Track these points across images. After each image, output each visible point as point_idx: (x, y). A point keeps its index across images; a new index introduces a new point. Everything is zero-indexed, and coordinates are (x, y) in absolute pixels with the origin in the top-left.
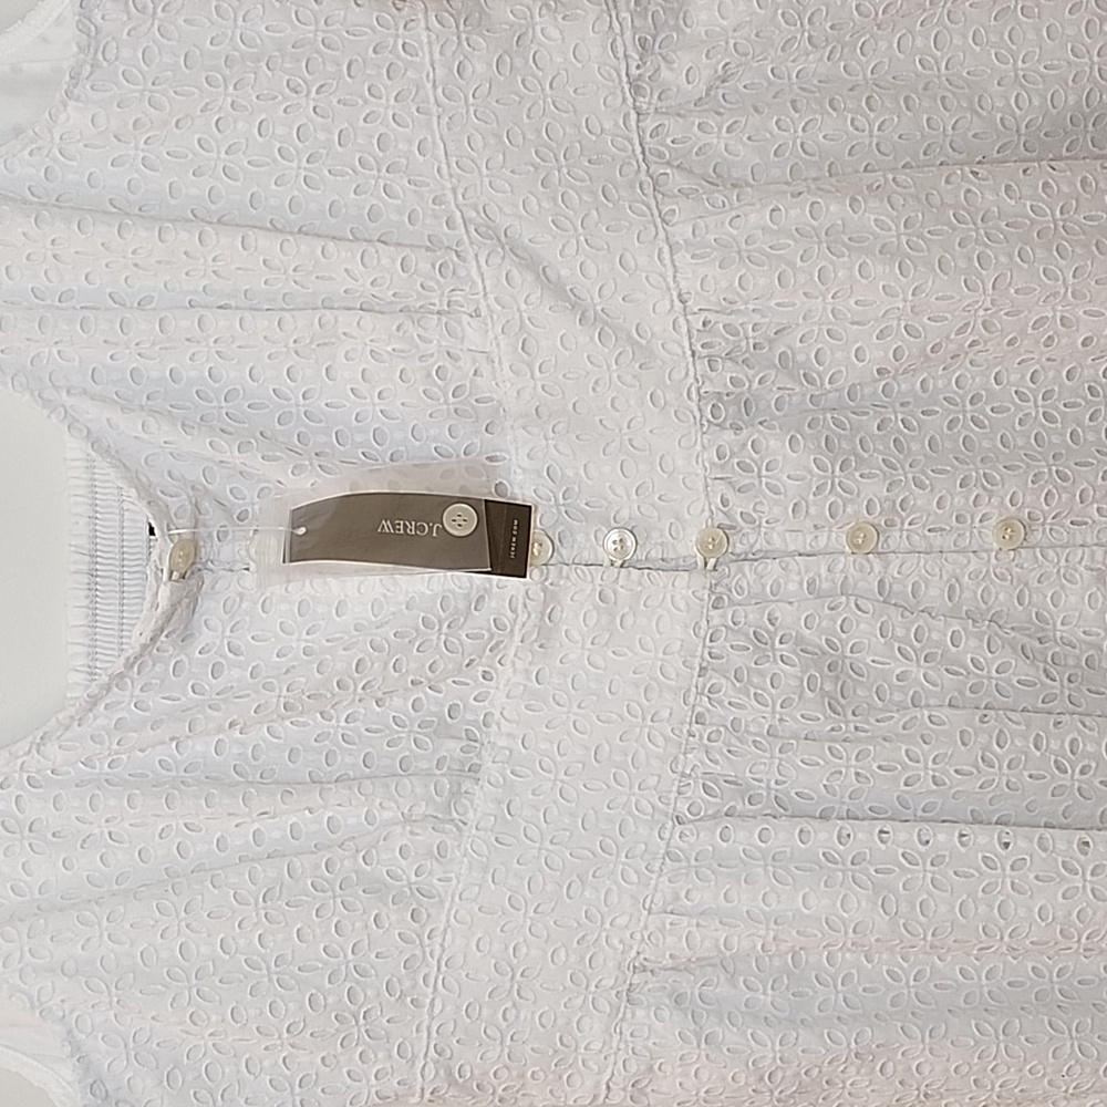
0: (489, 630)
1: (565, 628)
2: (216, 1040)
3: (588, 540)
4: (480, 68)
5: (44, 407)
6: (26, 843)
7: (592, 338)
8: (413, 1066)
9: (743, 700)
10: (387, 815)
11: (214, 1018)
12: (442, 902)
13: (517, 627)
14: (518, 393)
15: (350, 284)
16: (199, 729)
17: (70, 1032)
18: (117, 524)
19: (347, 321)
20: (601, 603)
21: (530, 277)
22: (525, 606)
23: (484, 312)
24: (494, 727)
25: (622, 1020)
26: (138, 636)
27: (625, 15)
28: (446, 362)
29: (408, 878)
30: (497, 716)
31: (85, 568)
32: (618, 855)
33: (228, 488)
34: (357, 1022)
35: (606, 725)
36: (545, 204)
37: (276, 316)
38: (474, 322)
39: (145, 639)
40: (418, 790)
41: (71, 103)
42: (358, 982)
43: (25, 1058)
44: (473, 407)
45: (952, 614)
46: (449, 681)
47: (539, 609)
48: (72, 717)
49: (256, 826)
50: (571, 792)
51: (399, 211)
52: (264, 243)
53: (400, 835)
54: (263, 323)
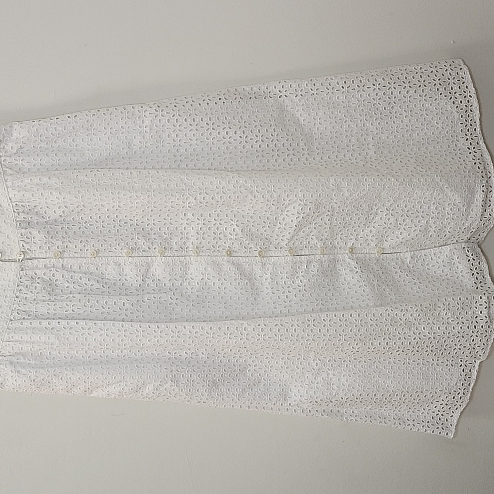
45: (80, 272)
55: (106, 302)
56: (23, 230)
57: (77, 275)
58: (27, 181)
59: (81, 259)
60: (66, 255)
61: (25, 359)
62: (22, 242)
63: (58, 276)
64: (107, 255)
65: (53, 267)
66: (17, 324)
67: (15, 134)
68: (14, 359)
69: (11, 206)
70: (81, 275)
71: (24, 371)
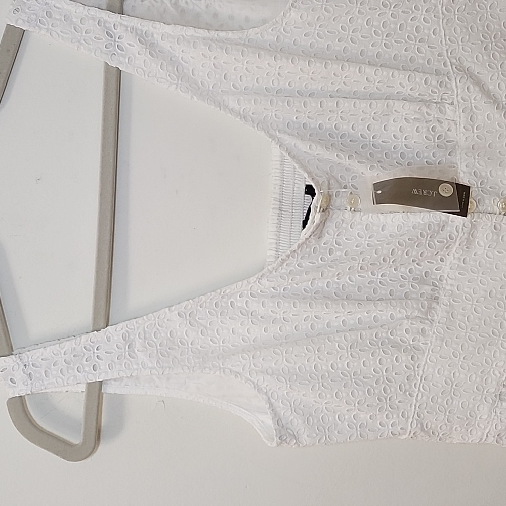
0: (447, 240)
1: (478, 240)
2: (328, 406)
3: (490, 203)
5: (270, 137)
6: (250, 320)
7: (501, 116)
8: (407, 421)
10: (399, 316)
11: (328, 396)
12: (424, 353)
13: (458, 239)
14: (466, 138)
15: (400, 89)
16: (325, 275)
17: (269, 398)
18: (292, 189)
19: (398, 105)
20: (495, 230)
21: (477, 89)
22: (463, 229)
23: (456, 103)
24: (445, 281)
25: (497, 407)
26: (304, 234)
28: (437, 124)
29: (409, 343)
30: (446, 276)
31: (278, 207)
32: (500, 337)
33: (339, 175)
34: (386, 401)
35: (495, 282)
36: (485, 58)
37: (369, 102)
38: (451, 107)
39: (307, 236)
40: (415, 306)
41: (292, 8)
42: (387, 385)
43: (244, 410)
44: (445, 144)
46: (426, 261)
47: (468, 232)
48: (273, 268)
49: (344, 318)
50: (479, 309)
51: (423, 59)
52: (368, 70)
53: (406, 324)
54: (363, 105)
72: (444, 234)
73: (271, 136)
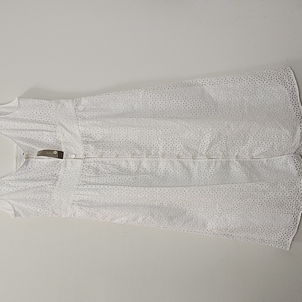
1: (68, 165)
3: (70, 156)
4: (59, 107)
7: (70, 134)
8: (49, 211)
9: (86, 173)
12: (53, 193)
13: (62, 165)
14: (63, 140)
15: (45, 129)
17: (13, 206)
18: (20, 153)
19: (44, 132)
20: (71, 163)
21: (64, 128)
22: (63, 162)
26: (22, 164)
27: (74, 102)
28: (55, 137)
29: (50, 191)
30: (60, 175)
34: (43, 206)
36: (65, 121)
38: (58, 133)
39: (22, 165)
40: (51, 182)
41: (17, 110)
42: (44, 202)
44: (58, 142)
45: (110, 164)
49: (33, 186)
50: (67, 182)
51: (50, 121)
52: (36, 124)
53: (49, 186)
54: (36, 132)
55: (121, 178)
56: (85, 145)
57: (108, 165)
58: (87, 123)
59: (110, 158)
60: (103, 156)
61: (84, 203)
62: (84, 150)
63: (100, 166)
64: (122, 157)
65: (98, 162)
66: (82, 187)
67: (82, 102)
68: (80, 203)
69: (80, 133)
70: (110, 166)
71: (84, 208)
72: (59, 164)
73: (13, 141)
